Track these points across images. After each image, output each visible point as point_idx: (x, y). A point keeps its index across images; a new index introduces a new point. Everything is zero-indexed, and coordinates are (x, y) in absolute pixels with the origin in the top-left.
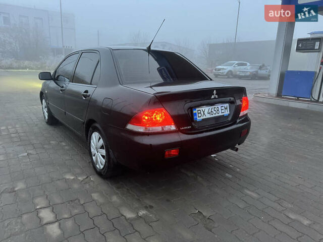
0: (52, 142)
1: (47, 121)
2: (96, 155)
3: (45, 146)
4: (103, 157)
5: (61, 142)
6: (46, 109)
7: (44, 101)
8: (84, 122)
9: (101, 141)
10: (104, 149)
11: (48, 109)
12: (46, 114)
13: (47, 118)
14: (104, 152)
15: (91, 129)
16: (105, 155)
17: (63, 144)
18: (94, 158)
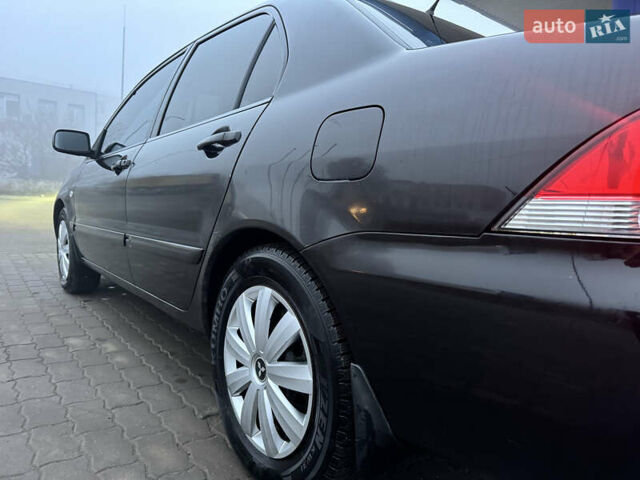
0: (72, 341)
1: (64, 283)
2: (250, 393)
3: (48, 354)
4: (297, 399)
5: (104, 340)
6: (67, 247)
7: (62, 226)
8: (203, 253)
9: (290, 323)
10: (303, 361)
11: (71, 248)
12: (66, 262)
13: (66, 273)
14: (303, 376)
15: (233, 275)
16: (308, 389)
17: (110, 347)
18: (238, 403)
